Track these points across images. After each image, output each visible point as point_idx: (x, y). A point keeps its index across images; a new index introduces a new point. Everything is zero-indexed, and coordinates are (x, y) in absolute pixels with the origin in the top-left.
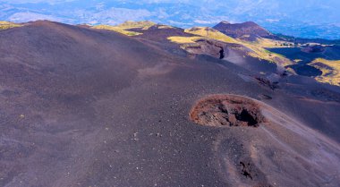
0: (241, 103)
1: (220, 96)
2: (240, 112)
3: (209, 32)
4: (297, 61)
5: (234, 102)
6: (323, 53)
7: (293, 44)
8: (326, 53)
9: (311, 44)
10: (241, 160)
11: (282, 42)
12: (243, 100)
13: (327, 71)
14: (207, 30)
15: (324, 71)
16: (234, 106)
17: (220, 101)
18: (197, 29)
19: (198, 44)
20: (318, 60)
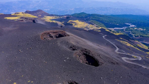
0: (57, 32)
1: (48, 31)
2: (58, 36)
3: (24, 14)
4: (63, 22)
5: (54, 33)
6: (71, 18)
7: (59, 17)
8: (72, 18)
9: (65, 16)
10: (69, 46)
11: (55, 17)
12: (58, 31)
13: (75, 24)
14: (23, 13)
15: (74, 24)
16: (55, 34)
17: (49, 33)
18: (18, 13)
19: (22, 19)
20: (70, 21)
